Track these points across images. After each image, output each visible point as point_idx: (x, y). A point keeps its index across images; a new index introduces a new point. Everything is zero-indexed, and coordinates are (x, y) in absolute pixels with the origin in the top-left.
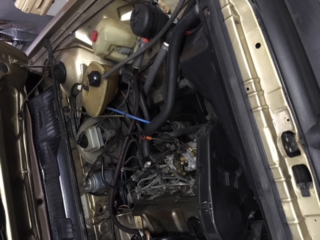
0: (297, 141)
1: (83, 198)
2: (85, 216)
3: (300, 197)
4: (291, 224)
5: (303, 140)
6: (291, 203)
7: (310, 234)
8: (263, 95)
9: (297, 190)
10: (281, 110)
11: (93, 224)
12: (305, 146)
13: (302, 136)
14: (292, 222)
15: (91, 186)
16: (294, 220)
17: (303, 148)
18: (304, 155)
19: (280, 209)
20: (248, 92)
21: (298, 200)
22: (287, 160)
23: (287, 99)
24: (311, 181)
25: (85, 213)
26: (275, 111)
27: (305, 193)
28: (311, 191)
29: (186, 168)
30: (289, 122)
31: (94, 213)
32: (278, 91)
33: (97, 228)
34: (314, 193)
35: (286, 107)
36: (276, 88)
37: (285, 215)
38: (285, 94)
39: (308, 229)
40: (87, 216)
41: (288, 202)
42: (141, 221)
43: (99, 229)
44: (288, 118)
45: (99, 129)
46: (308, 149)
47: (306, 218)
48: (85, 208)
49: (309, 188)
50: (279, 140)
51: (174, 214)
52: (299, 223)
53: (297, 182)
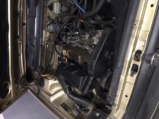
0: (141, 56)
1: (44, 31)
2: (43, 40)
3: (129, 75)
4: (120, 82)
5: (143, 57)
6: (124, 76)
7: (125, 88)
8: (140, 30)
9: (130, 72)
10: (143, 40)
11: (45, 44)
12: (143, 59)
13: (144, 55)
14: (121, 82)
15: (49, 29)
16: (122, 81)
17: (141, 59)
18: (140, 62)
19: (120, 76)
20: (134, 26)
21: (128, 76)
22: (133, 61)
23: (148, 37)
24: (137, 72)
25: (43, 38)
26: (140, 40)
27: (132, 75)
28: (134, 75)
29: (92, 42)
30: (143, 47)
31: (47, 39)
32: (147, 32)
33: (46, 46)
34: (135, 76)
35: (146, 41)
36: (147, 30)
37: (120, 79)
38: (149, 35)
39: (125, 86)
40: (44, 39)
41: (124, 75)
42: (65, 53)
43: (47, 47)
44: (143, 45)
45: (60, 4)
46: (143, 61)
47: (127, 83)
48: (44, 36)
49: (134, 74)
50: (135, 52)
51: (80, 57)
52: (123, 83)
53: (132, 70)
